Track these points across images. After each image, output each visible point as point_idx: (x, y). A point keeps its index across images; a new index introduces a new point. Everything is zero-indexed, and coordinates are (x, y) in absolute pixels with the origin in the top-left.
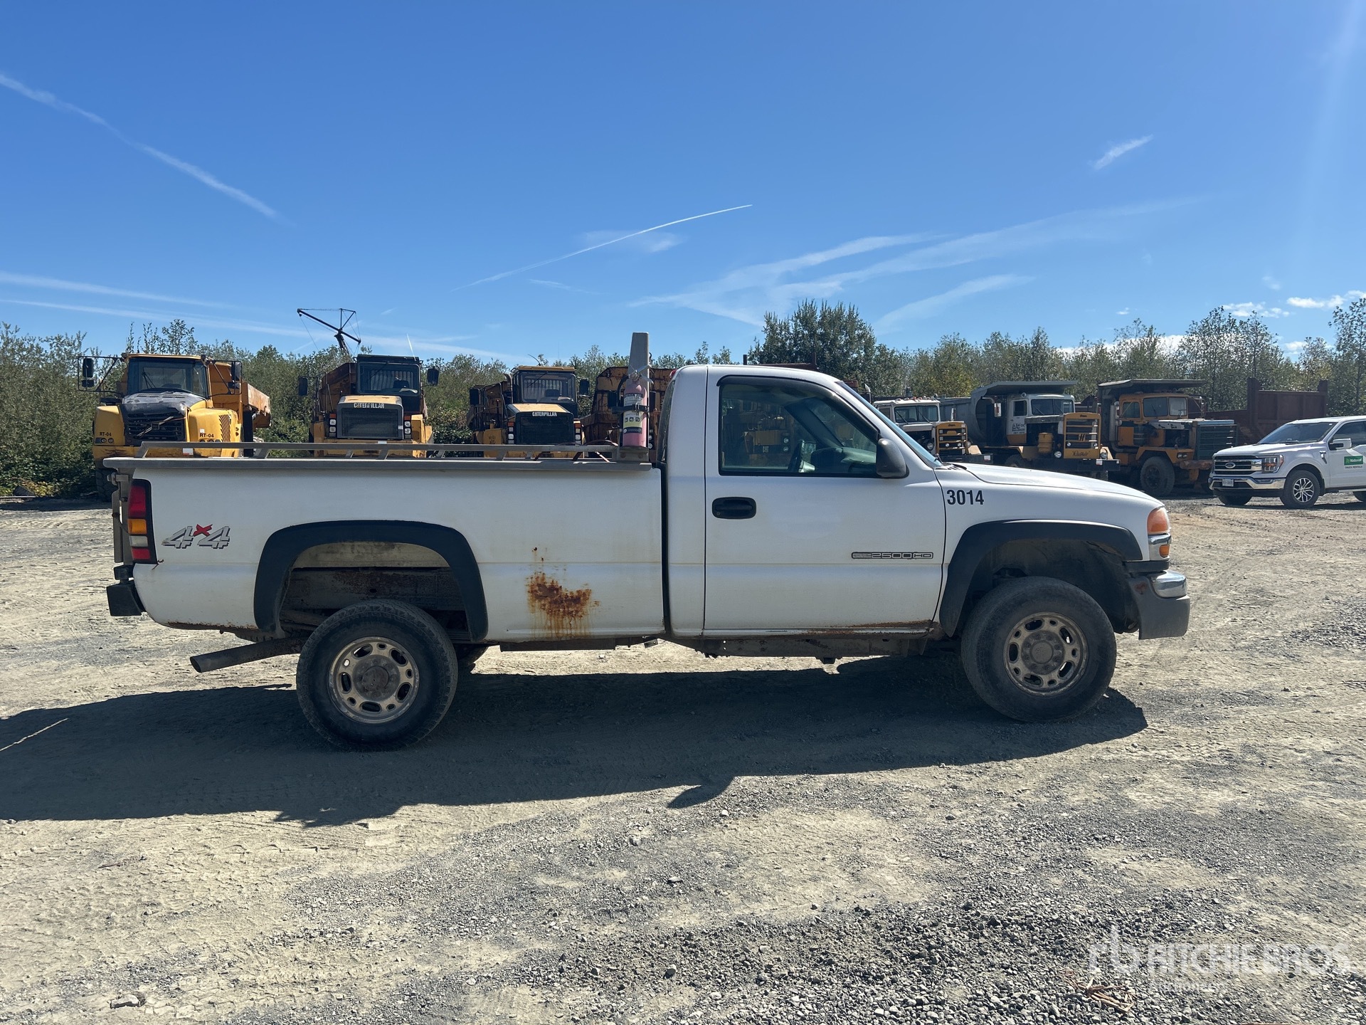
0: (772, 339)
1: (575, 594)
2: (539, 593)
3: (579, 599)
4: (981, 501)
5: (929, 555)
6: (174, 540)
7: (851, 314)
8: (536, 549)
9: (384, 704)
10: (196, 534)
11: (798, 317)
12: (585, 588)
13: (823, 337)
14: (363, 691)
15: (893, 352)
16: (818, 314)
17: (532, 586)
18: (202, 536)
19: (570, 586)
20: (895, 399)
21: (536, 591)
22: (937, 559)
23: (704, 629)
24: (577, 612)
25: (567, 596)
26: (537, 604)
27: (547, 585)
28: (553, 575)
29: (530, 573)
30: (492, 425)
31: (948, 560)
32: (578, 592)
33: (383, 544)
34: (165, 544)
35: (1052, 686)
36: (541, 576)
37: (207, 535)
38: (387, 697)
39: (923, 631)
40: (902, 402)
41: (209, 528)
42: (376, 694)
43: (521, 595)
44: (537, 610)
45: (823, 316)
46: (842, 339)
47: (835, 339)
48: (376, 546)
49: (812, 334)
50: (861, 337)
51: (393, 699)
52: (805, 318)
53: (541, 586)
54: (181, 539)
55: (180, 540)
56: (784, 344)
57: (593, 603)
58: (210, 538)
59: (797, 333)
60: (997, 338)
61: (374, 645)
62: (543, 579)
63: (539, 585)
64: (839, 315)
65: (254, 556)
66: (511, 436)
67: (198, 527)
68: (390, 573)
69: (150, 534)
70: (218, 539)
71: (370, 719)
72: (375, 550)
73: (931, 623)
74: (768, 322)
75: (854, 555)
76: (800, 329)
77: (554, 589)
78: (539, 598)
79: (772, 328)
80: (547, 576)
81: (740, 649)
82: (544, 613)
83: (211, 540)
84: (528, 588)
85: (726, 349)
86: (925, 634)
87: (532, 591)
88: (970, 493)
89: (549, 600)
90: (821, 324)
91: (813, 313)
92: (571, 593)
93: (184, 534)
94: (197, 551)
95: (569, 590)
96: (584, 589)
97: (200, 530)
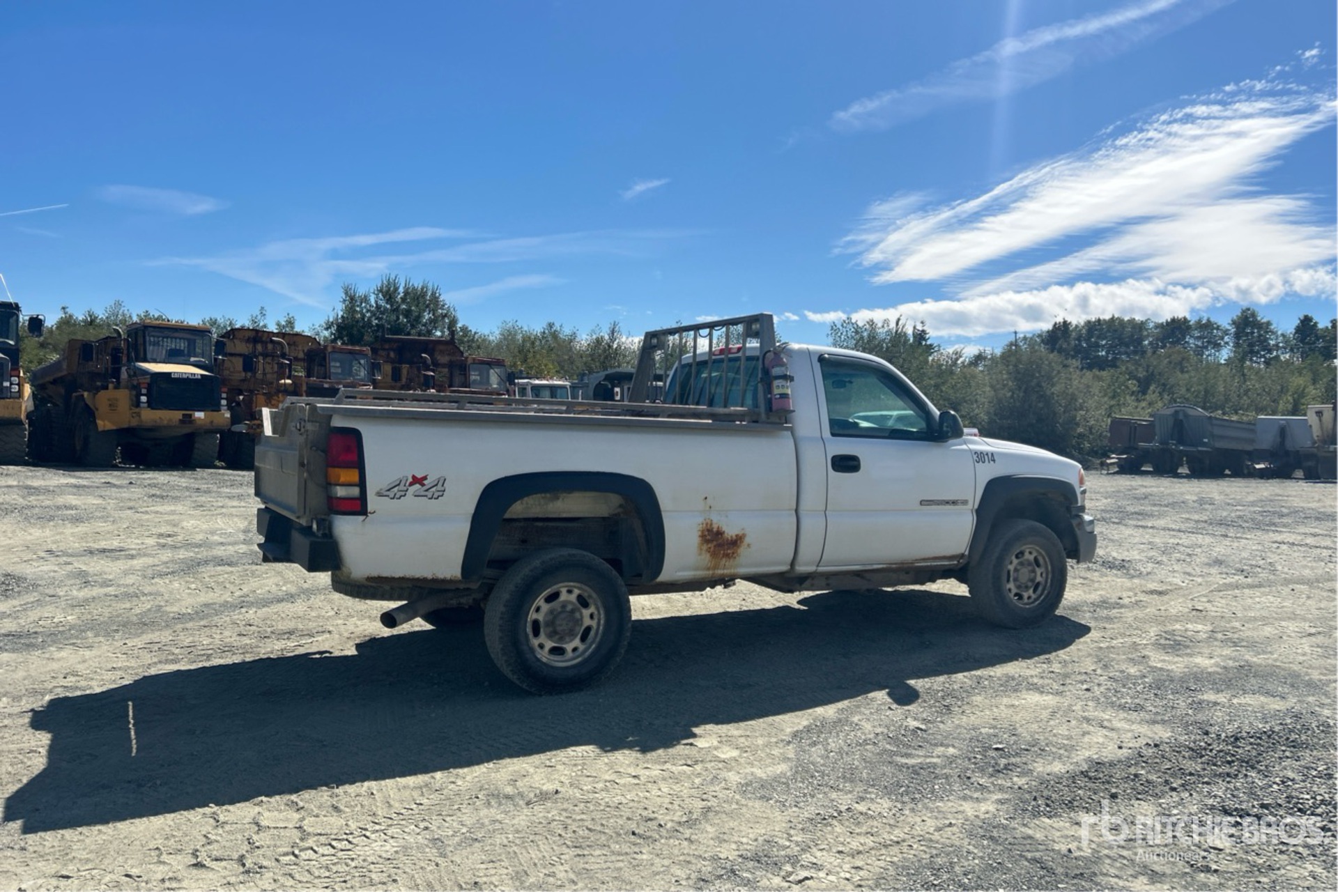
0: (350, 310)
1: (734, 538)
2: (708, 537)
3: (736, 542)
4: (994, 461)
5: (965, 502)
6: (389, 490)
7: (433, 294)
8: (706, 498)
9: (569, 647)
10: (411, 484)
11: (381, 291)
12: (743, 532)
13: (407, 313)
14: (550, 636)
15: (475, 333)
16: (401, 290)
17: (703, 531)
18: (417, 486)
19: (730, 531)
20: (530, 378)
21: (705, 536)
22: (970, 506)
23: (818, 566)
24: (733, 553)
25: (728, 540)
26: (705, 547)
27: (715, 530)
28: (719, 521)
29: (701, 520)
30: (111, 386)
31: (976, 507)
32: (737, 536)
33: (548, 495)
34: (379, 494)
35: (1031, 601)
36: (709, 522)
37: (423, 485)
38: (571, 641)
39: (956, 562)
40: (537, 382)
41: (425, 478)
42: (561, 639)
43: (694, 539)
44: (703, 552)
45: (406, 293)
46: (427, 316)
47: (419, 317)
48: (543, 498)
49: (396, 310)
50: (445, 316)
51: (576, 642)
52: (388, 292)
53: (710, 531)
54: (396, 489)
55: (395, 491)
56: (364, 316)
57: (746, 546)
58: (425, 488)
59: (378, 307)
60: (551, 327)
61: (564, 591)
62: (711, 524)
63: (708, 530)
64: (423, 294)
65: (469, 505)
66: (144, 399)
67: (414, 477)
68: (540, 524)
69: (362, 484)
70: (434, 489)
71: (558, 662)
72: (542, 502)
73: (962, 556)
74: (346, 293)
75: (922, 502)
76: (382, 303)
77: (719, 533)
78: (708, 541)
79: (352, 300)
80: (715, 521)
81: (812, 585)
82: (708, 555)
83: (427, 490)
84: (700, 533)
85: (290, 316)
86: (956, 565)
87: (703, 536)
88: (987, 454)
89: (715, 543)
90: (403, 300)
91: (396, 289)
92: (732, 537)
93: (399, 485)
94: (411, 503)
95: (730, 534)
96: (740, 533)
97: (416, 481)
